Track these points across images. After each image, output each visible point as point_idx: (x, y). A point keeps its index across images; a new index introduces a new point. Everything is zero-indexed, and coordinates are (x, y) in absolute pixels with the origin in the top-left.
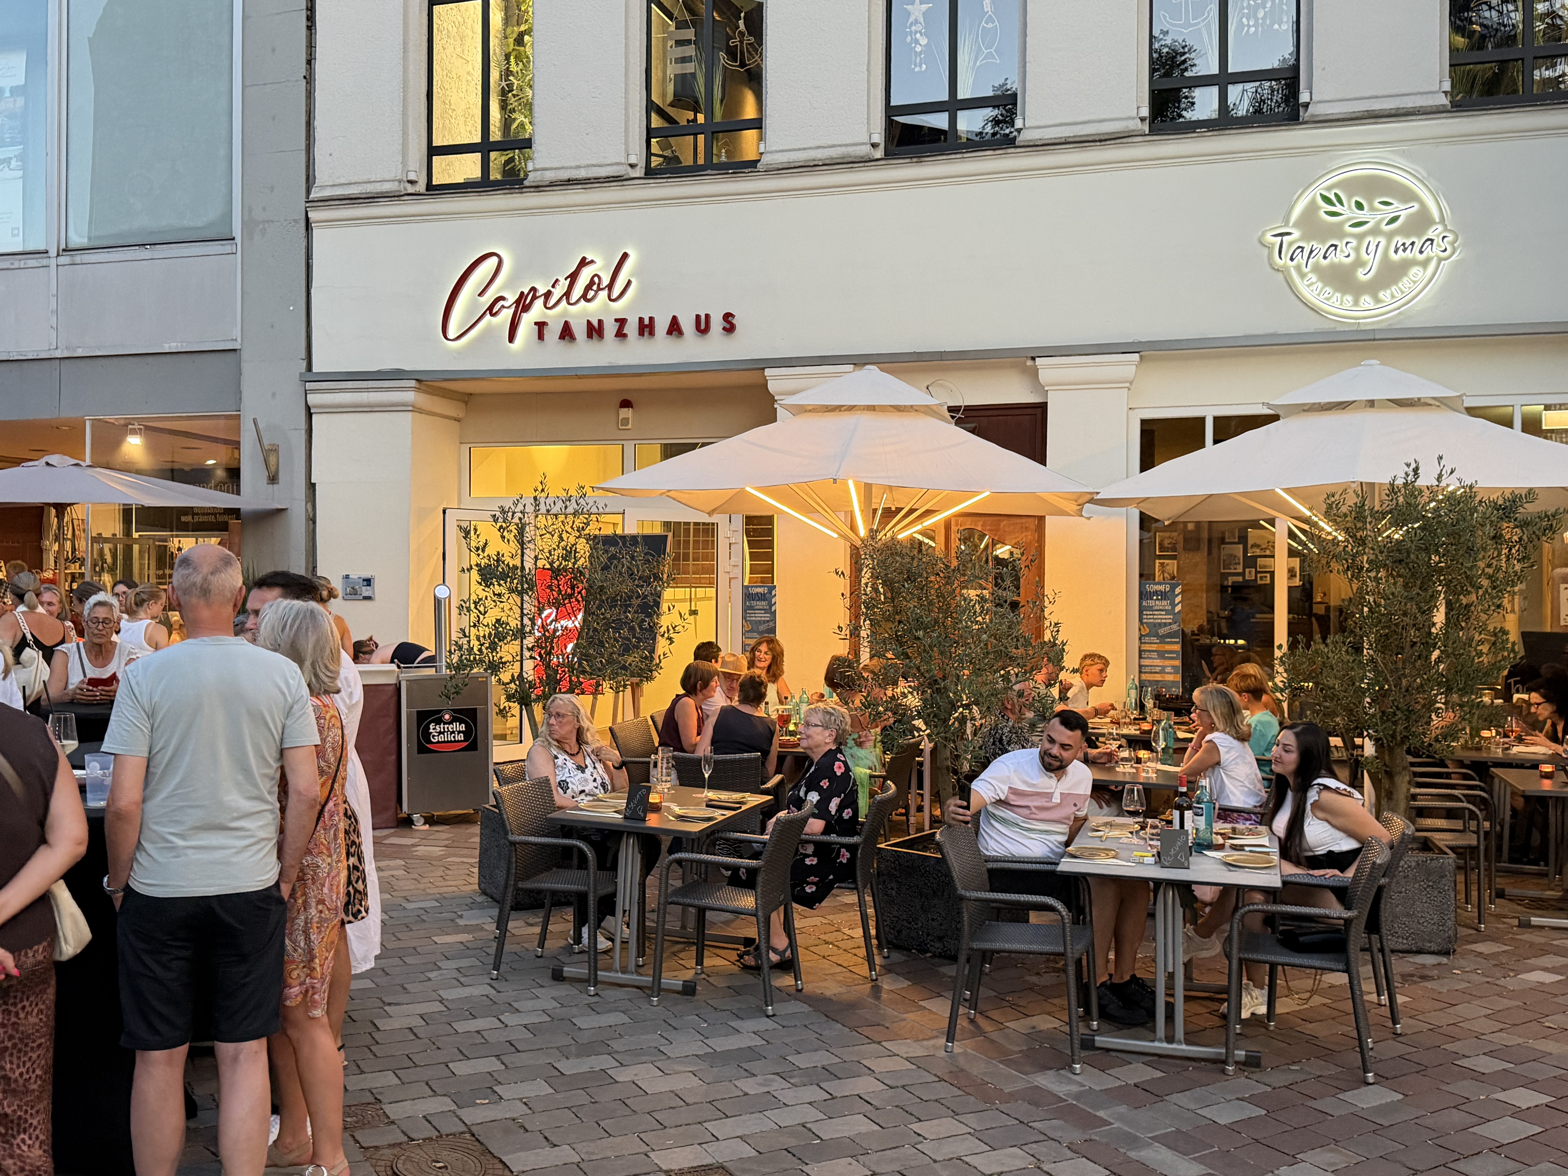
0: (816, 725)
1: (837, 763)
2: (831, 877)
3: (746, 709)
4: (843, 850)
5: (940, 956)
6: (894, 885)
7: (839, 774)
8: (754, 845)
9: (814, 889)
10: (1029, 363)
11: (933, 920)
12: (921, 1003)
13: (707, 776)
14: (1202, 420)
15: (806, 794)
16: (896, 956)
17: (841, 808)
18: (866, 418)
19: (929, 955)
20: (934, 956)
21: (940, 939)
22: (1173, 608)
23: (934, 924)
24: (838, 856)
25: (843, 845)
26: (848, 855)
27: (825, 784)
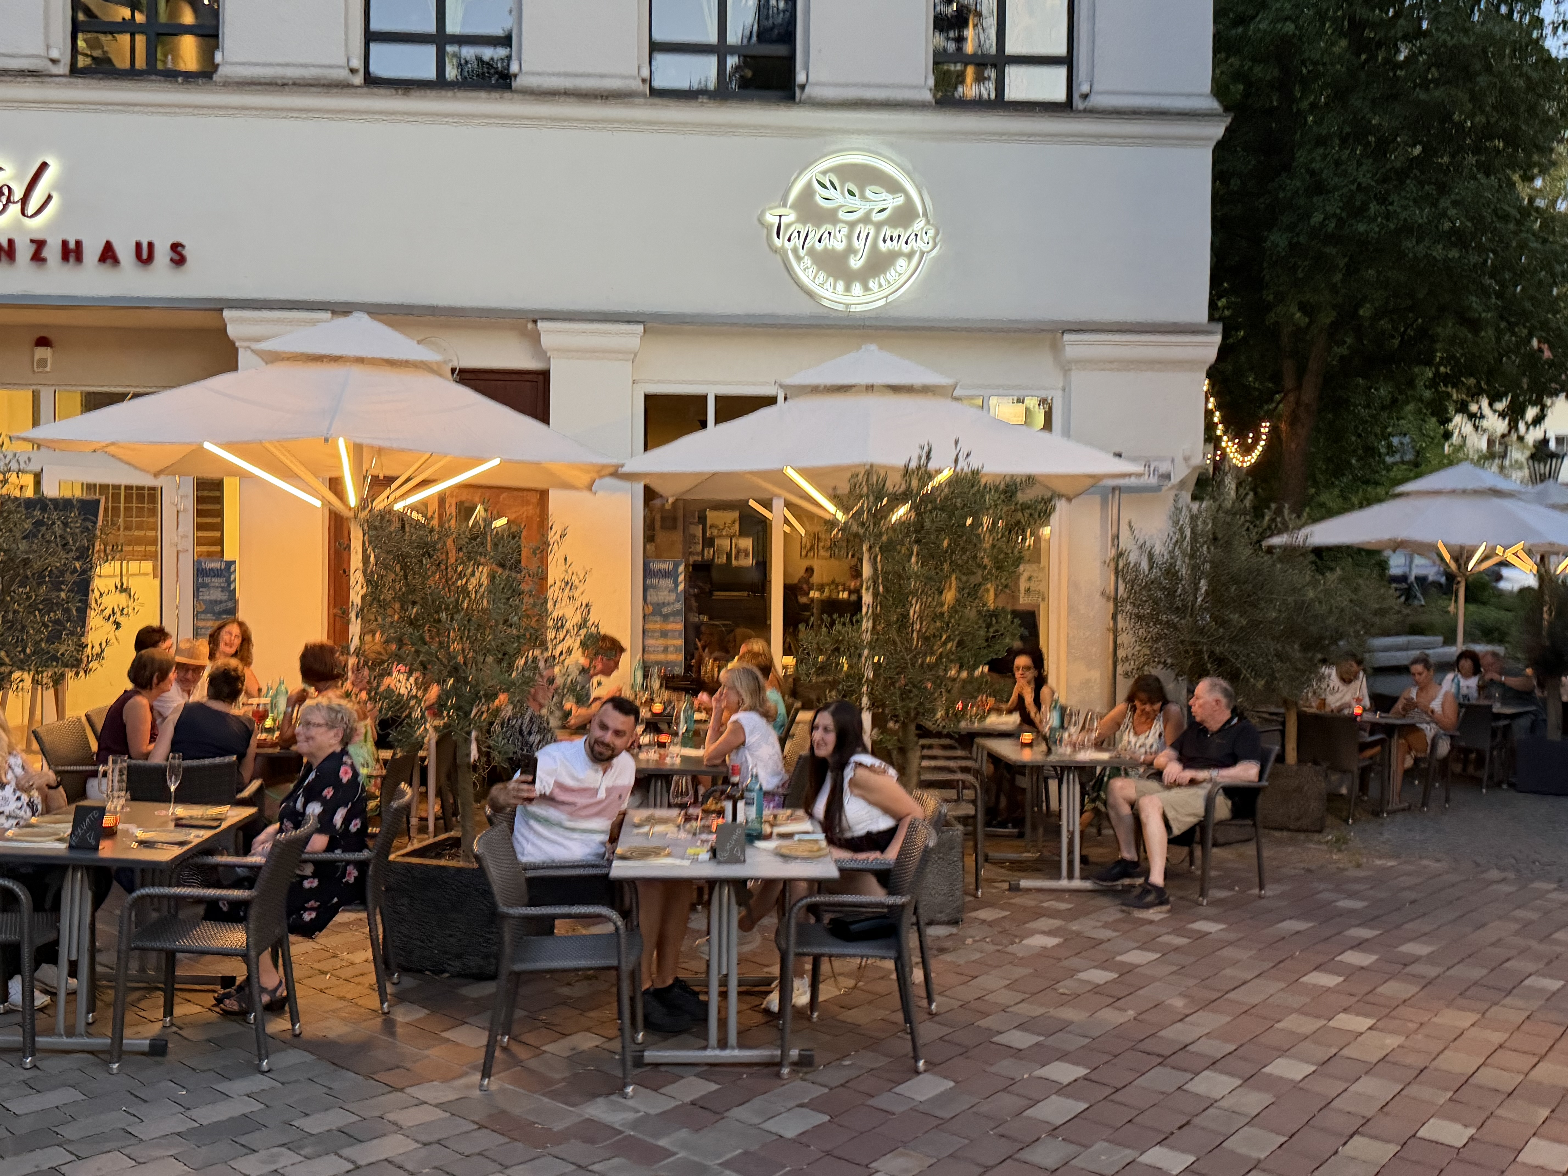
0: (319, 725)
1: (343, 769)
2: (336, 900)
3: (218, 706)
4: (350, 868)
5: (459, 975)
6: (406, 901)
7: (345, 779)
8: (238, 870)
9: (314, 915)
10: (530, 326)
11: (451, 936)
12: (445, 1035)
13: (173, 788)
14: (704, 398)
15: (305, 806)
16: (409, 981)
17: (347, 821)
19: (447, 975)
20: (453, 976)
21: (459, 956)
22: (676, 587)
23: (452, 940)
24: (344, 875)
25: (348, 863)
26: (355, 873)
27: (328, 793)
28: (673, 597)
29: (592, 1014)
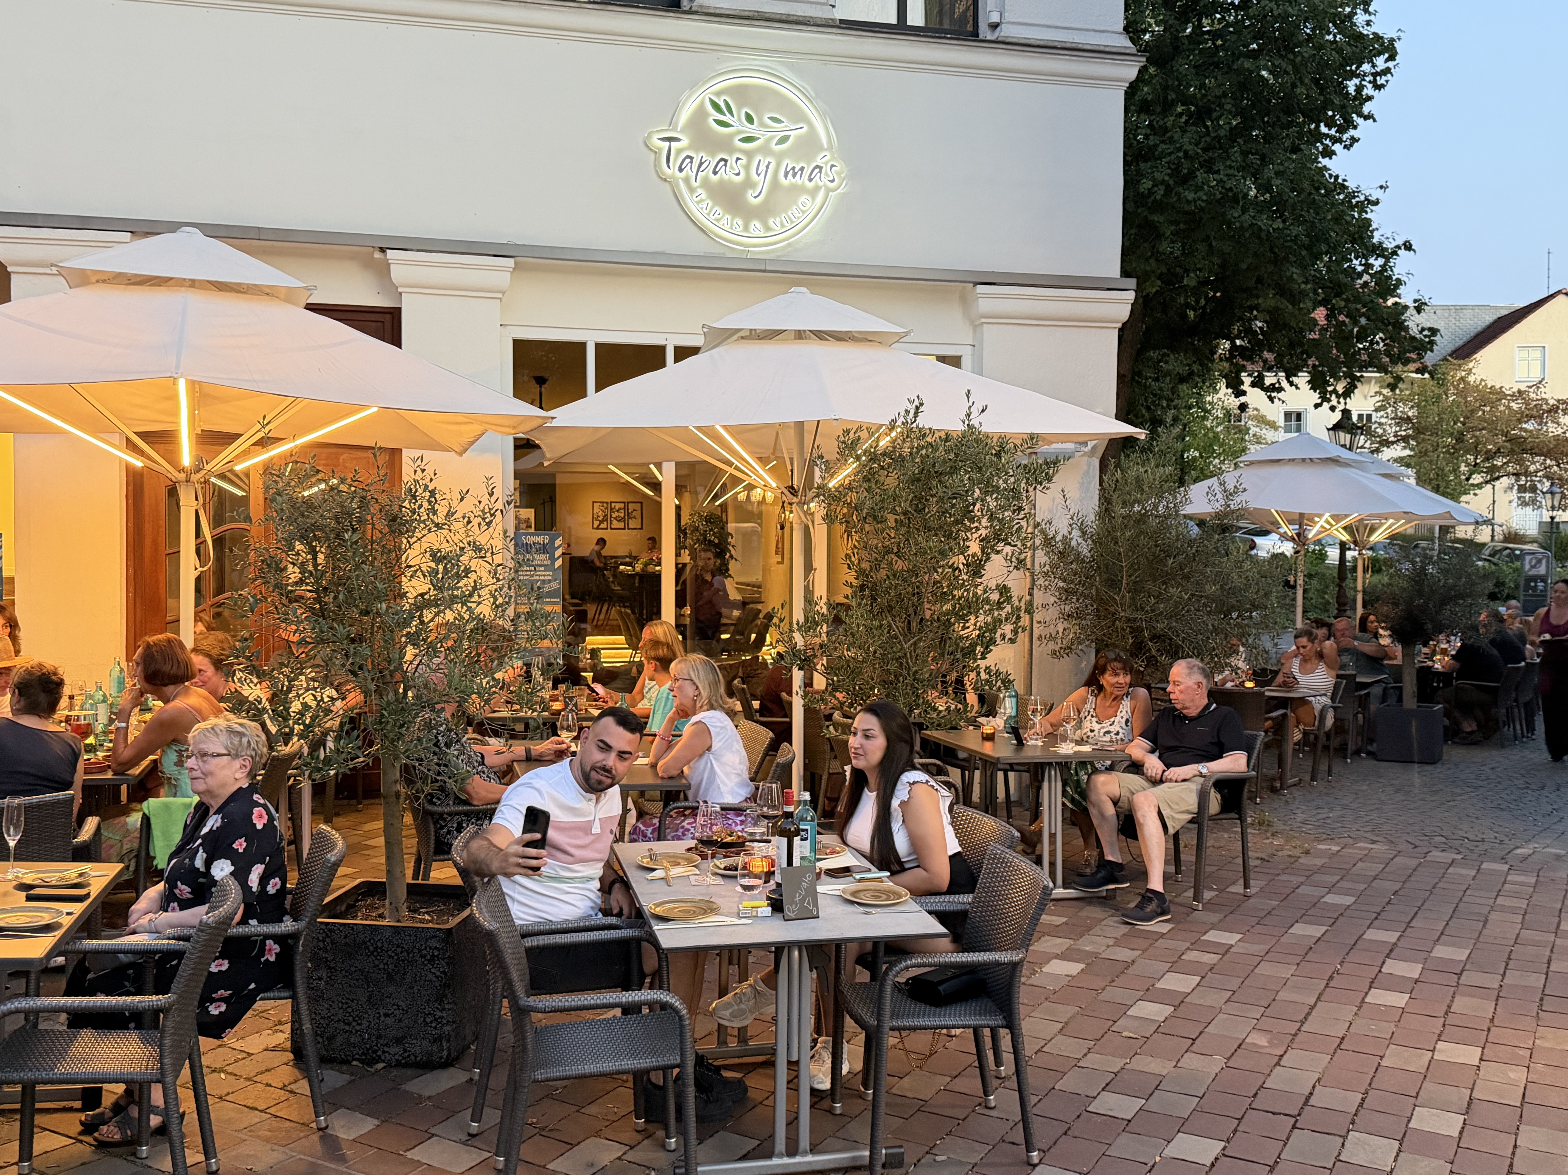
0: (219, 755)
1: (256, 810)
2: (253, 986)
3: (30, 722)
4: (270, 942)
5: (399, 1064)
6: (323, 973)
7: (259, 827)
8: (121, 956)
9: (223, 1008)
10: (378, 255)
11: (387, 1015)
12: (409, 1155)
13: (12, 844)
14: (582, 346)
15: (208, 864)
16: (333, 1078)
17: (264, 880)
18: (194, 300)
19: (381, 1065)
20: (389, 1066)
21: (399, 1041)
22: (553, 563)
23: (389, 1021)
24: (262, 951)
25: (267, 937)
26: (277, 948)
27: (240, 845)
28: (548, 575)
29: (593, 1109)
